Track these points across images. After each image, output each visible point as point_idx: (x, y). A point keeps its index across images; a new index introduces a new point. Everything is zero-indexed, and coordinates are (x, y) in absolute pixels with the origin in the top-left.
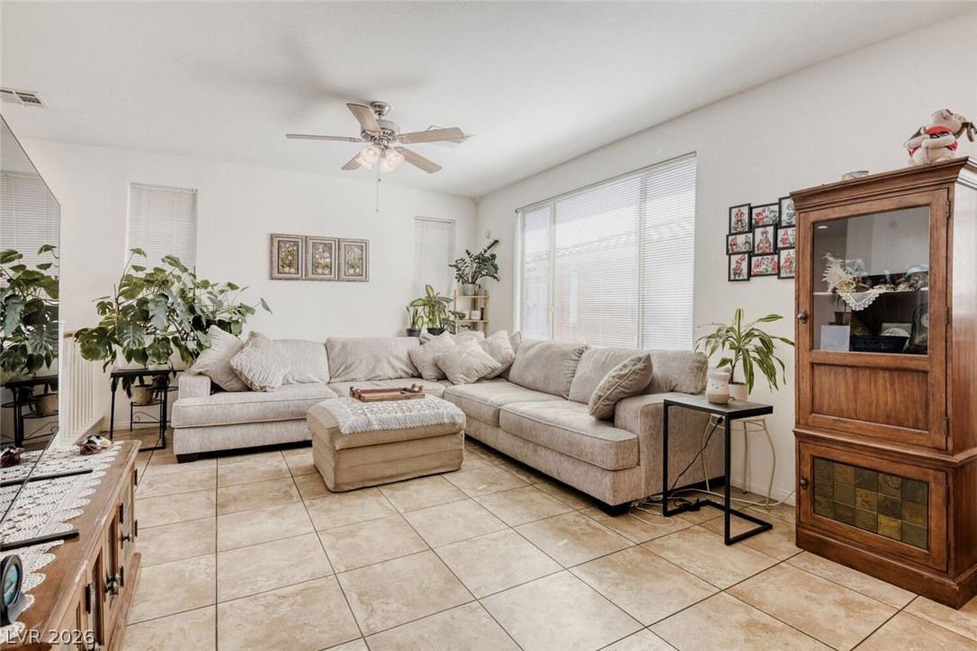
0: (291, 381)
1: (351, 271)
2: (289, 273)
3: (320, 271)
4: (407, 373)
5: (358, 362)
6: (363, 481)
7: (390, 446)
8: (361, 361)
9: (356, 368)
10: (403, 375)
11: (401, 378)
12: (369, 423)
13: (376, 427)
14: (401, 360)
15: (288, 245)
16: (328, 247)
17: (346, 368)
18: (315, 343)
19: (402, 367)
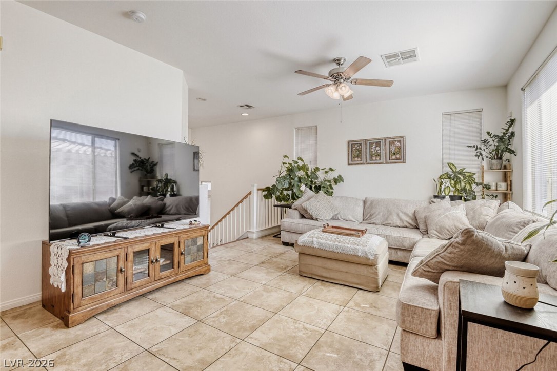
0: (340, 218)
1: (394, 157)
2: (357, 161)
3: (374, 158)
4: (411, 225)
5: (377, 213)
6: (312, 274)
7: (325, 259)
8: (379, 213)
9: (376, 216)
10: (408, 225)
11: (407, 227)
12: (312, 243)
13: (315, 245)
14: (407, 215)
15: (356, 146)
16: (378, 144)
17: (371, 216)
18: (357, 199)
19: (408, 220)
